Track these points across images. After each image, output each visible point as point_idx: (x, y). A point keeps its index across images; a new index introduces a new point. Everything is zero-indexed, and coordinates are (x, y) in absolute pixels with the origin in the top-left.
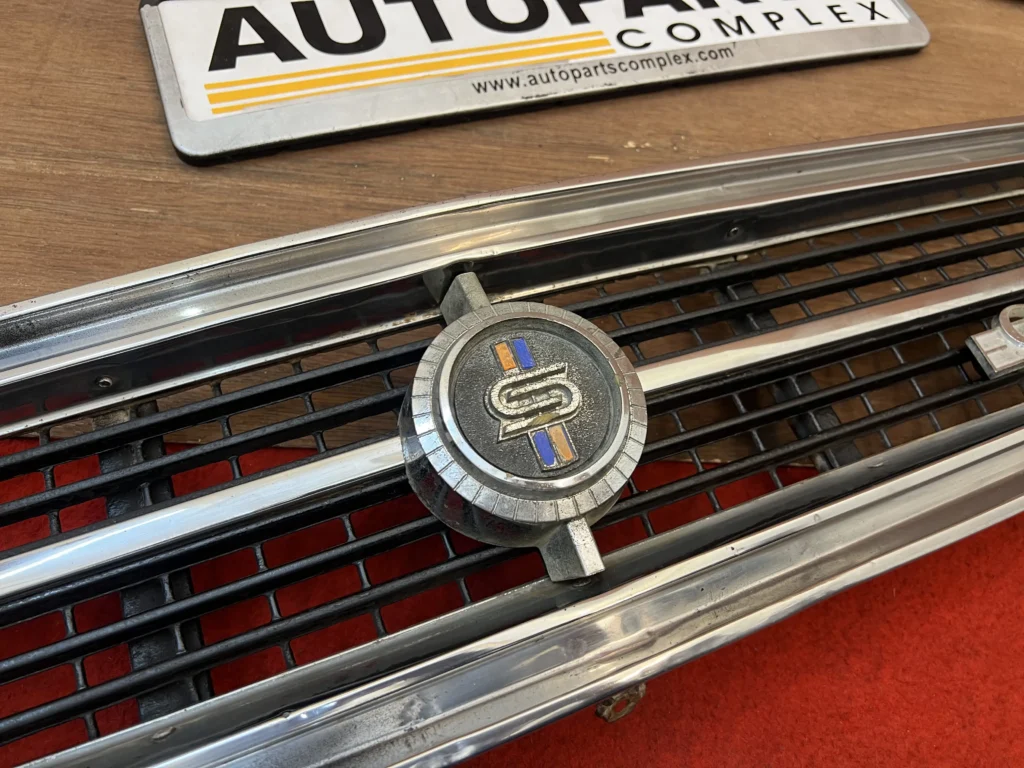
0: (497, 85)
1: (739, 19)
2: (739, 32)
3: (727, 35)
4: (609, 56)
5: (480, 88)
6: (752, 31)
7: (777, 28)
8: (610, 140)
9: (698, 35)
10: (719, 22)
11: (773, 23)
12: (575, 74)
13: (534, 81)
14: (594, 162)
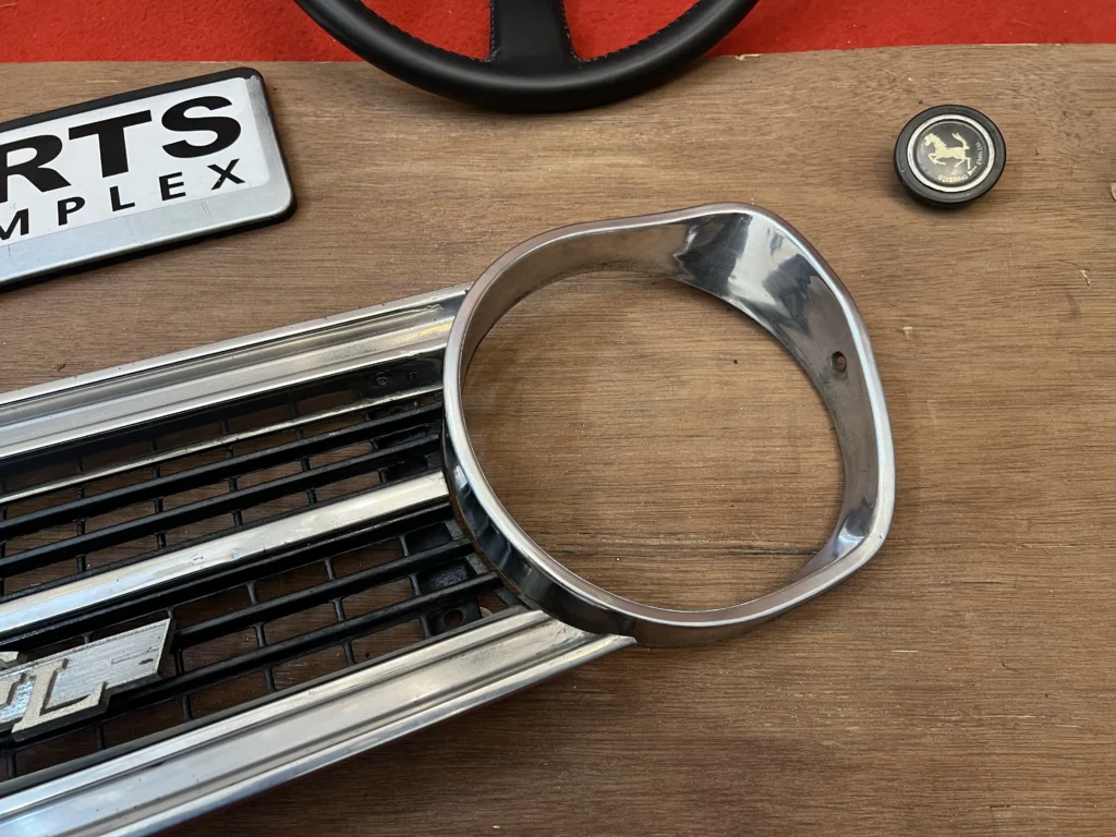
1: (21, 214)
7: (63, 222)
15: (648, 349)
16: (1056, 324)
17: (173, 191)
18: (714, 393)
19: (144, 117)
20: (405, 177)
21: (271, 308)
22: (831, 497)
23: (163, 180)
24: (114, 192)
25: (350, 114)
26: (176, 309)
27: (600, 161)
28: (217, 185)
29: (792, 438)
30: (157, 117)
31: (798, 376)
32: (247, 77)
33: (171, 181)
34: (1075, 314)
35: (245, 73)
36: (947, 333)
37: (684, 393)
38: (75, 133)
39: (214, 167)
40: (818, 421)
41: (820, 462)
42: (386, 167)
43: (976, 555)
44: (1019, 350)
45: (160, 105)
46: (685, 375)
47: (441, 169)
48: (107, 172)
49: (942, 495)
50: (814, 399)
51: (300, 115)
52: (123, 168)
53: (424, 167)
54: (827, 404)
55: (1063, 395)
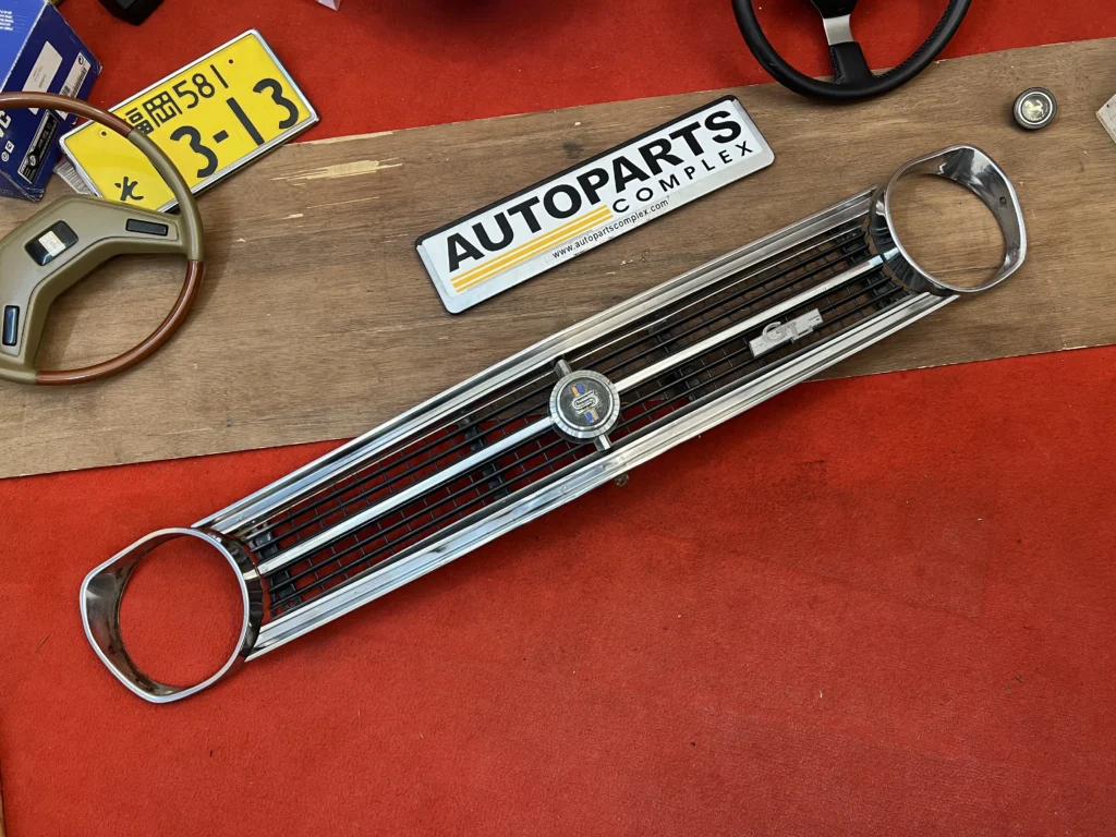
0: (563, 252)
1: (673, 177)
2: (672, 186)
3: (665, 190)
4: (611, 220)
5: (556, 255)
6: (678, 184)
7: (691, 178)
8: (614, 262)
9: (651, 193)
10: (662, 182)
11: (689, 174)
12: (595, 237)
13: (578, 245)
14: (608, 276)
15: (927, 202)
16: (1076, 175)
17: (727, 159)
18: (955, 216)
19: (696, 125)
20: (810, 140)
21: (779, 203)
22: (1001, 248)
23: (720, 154)
24: (703, 161)
25: (777, 111)
26: (744, 209)
27: (890, 122)
28: (743, 154)
29: (985, 229)
30: (702, 123)
31: (984, 206)
32: (732, 100)
33: (724, 154)
34: (1082, 170)
35: (732, 98)
36: (1036, 183)
37: (944, 218)
38: (673, 136)
39: (738, 146)
40: (993, 223)
41: (996, 238)
42: (800, 135)
43: (1051, 261)
44: (1062, 186)
45: (701, 117)
46: (943, 211)
47: (823, 134)
48: (696, 154)
49: (1039, 243)
50: (990, 214)
51: (755, 114)
52: (702, 151)
53: (817, 134)
54: (995, 216)
55: (1079, 202)
